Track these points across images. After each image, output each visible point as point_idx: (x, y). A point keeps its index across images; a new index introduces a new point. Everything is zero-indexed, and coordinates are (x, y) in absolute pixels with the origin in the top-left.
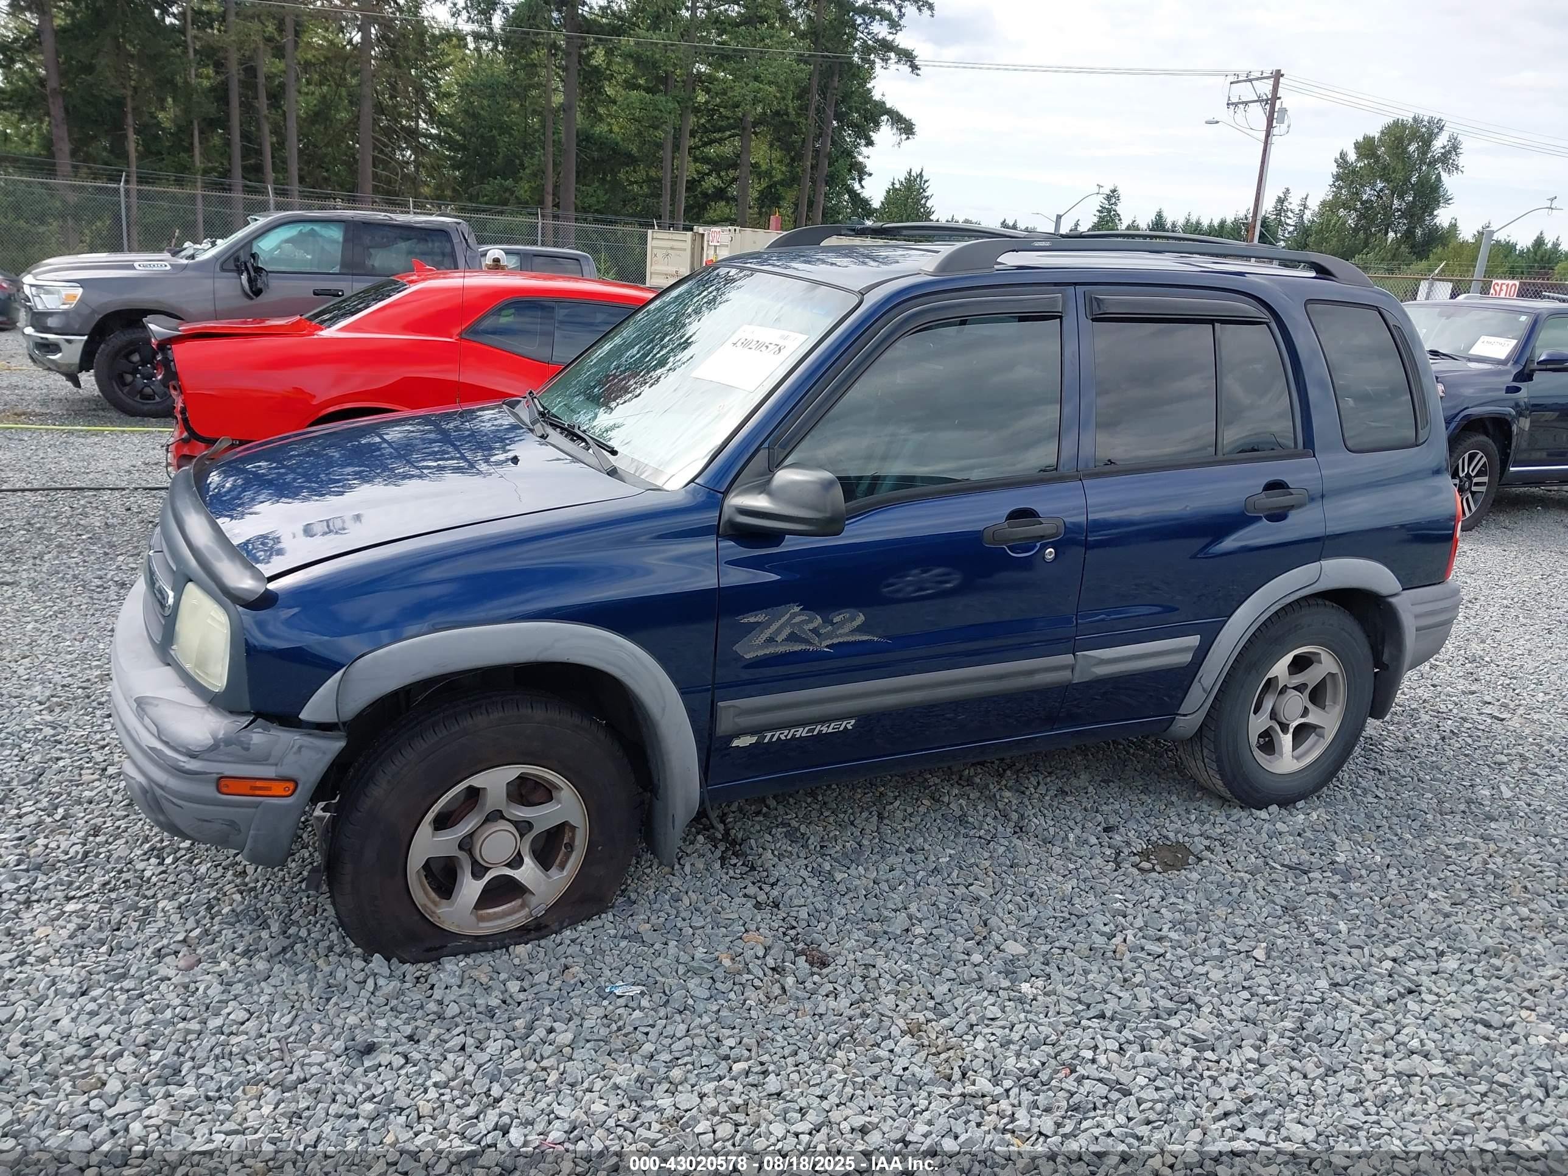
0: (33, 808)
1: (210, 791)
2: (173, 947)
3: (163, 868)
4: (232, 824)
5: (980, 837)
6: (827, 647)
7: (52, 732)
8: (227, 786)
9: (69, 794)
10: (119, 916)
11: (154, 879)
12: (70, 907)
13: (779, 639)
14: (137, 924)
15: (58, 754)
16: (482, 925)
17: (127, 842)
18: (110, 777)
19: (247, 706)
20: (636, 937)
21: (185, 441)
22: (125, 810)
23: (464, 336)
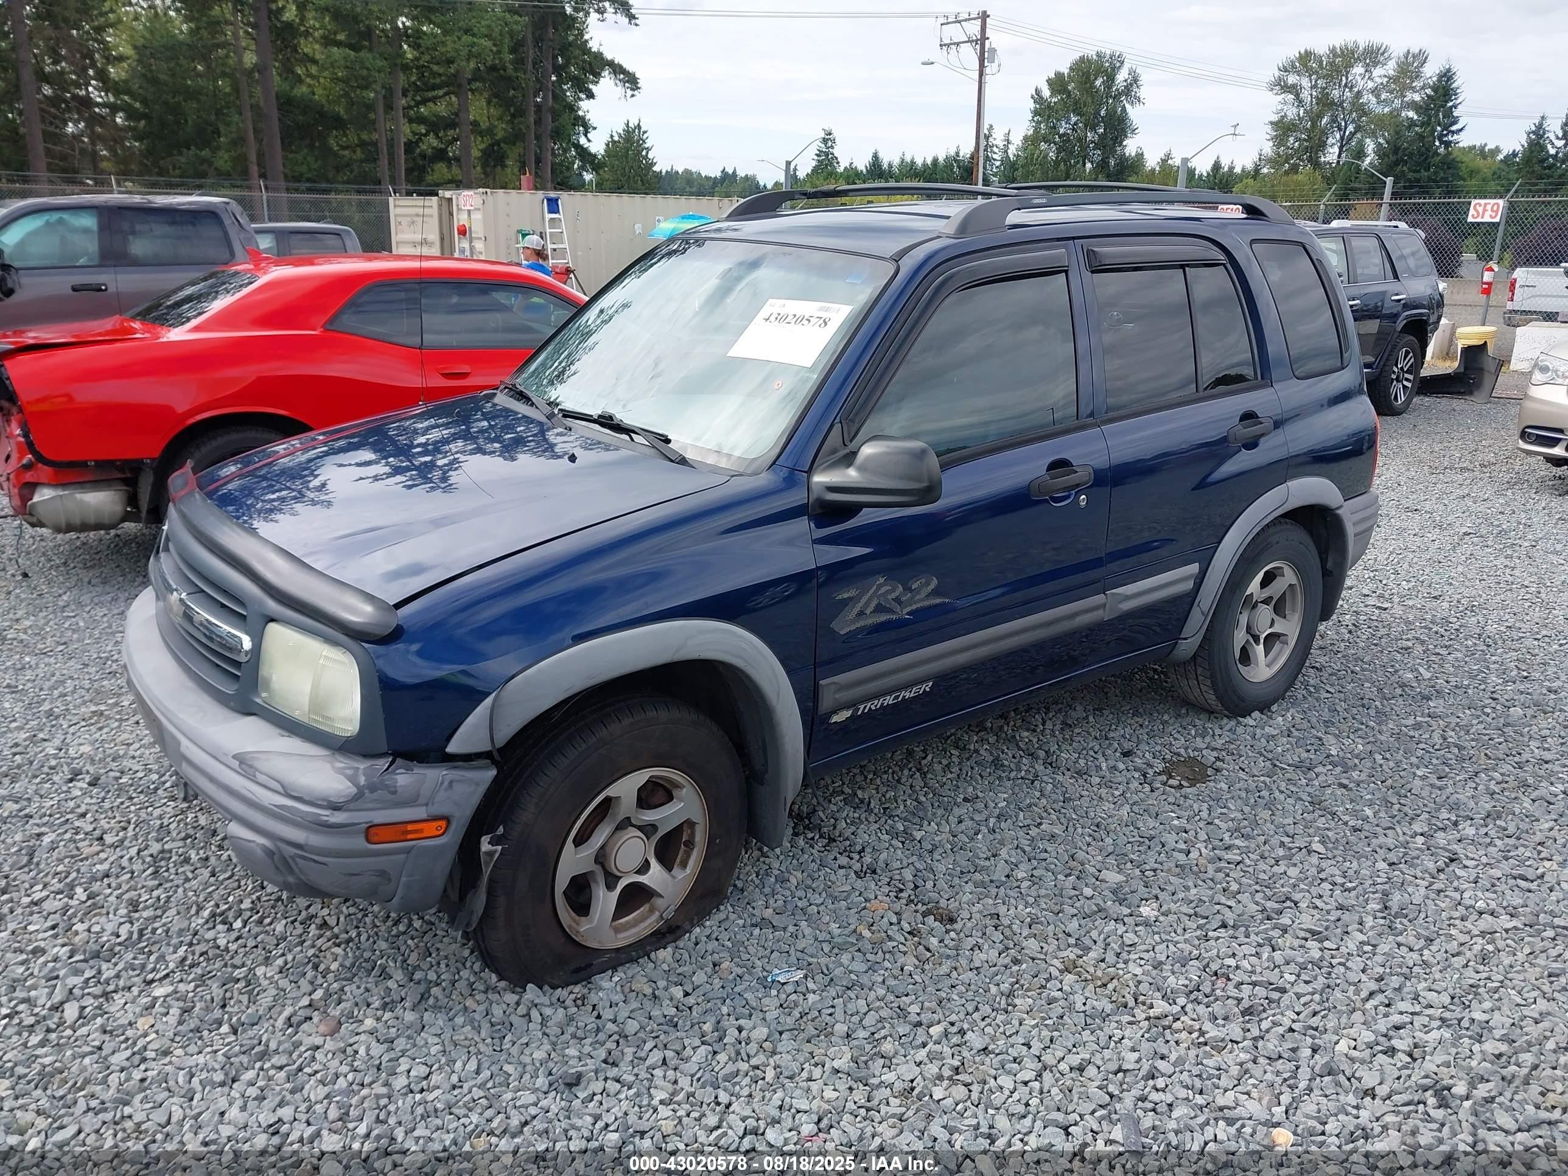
0: (45, 893)
1: (360, 843)
2: (302, 1013)
3: (235, 935)
4: (382, 874)
5: (1022, 778)
6: (907, 614)
7: (17, 807)
8: (377, 834)
9: (78, 871)
10: (221, 992)
11: (233, 947)
12: (159, 991)
13: (868, 612)
14: (246, 996)
15: (37, 830)
16: (620, 936)
17: (179, 913)
18: (114, 846)
19: (385, 748)
20: (763, 923)
21: (28, 467)
22: (154, 879)
23: (328, 327)
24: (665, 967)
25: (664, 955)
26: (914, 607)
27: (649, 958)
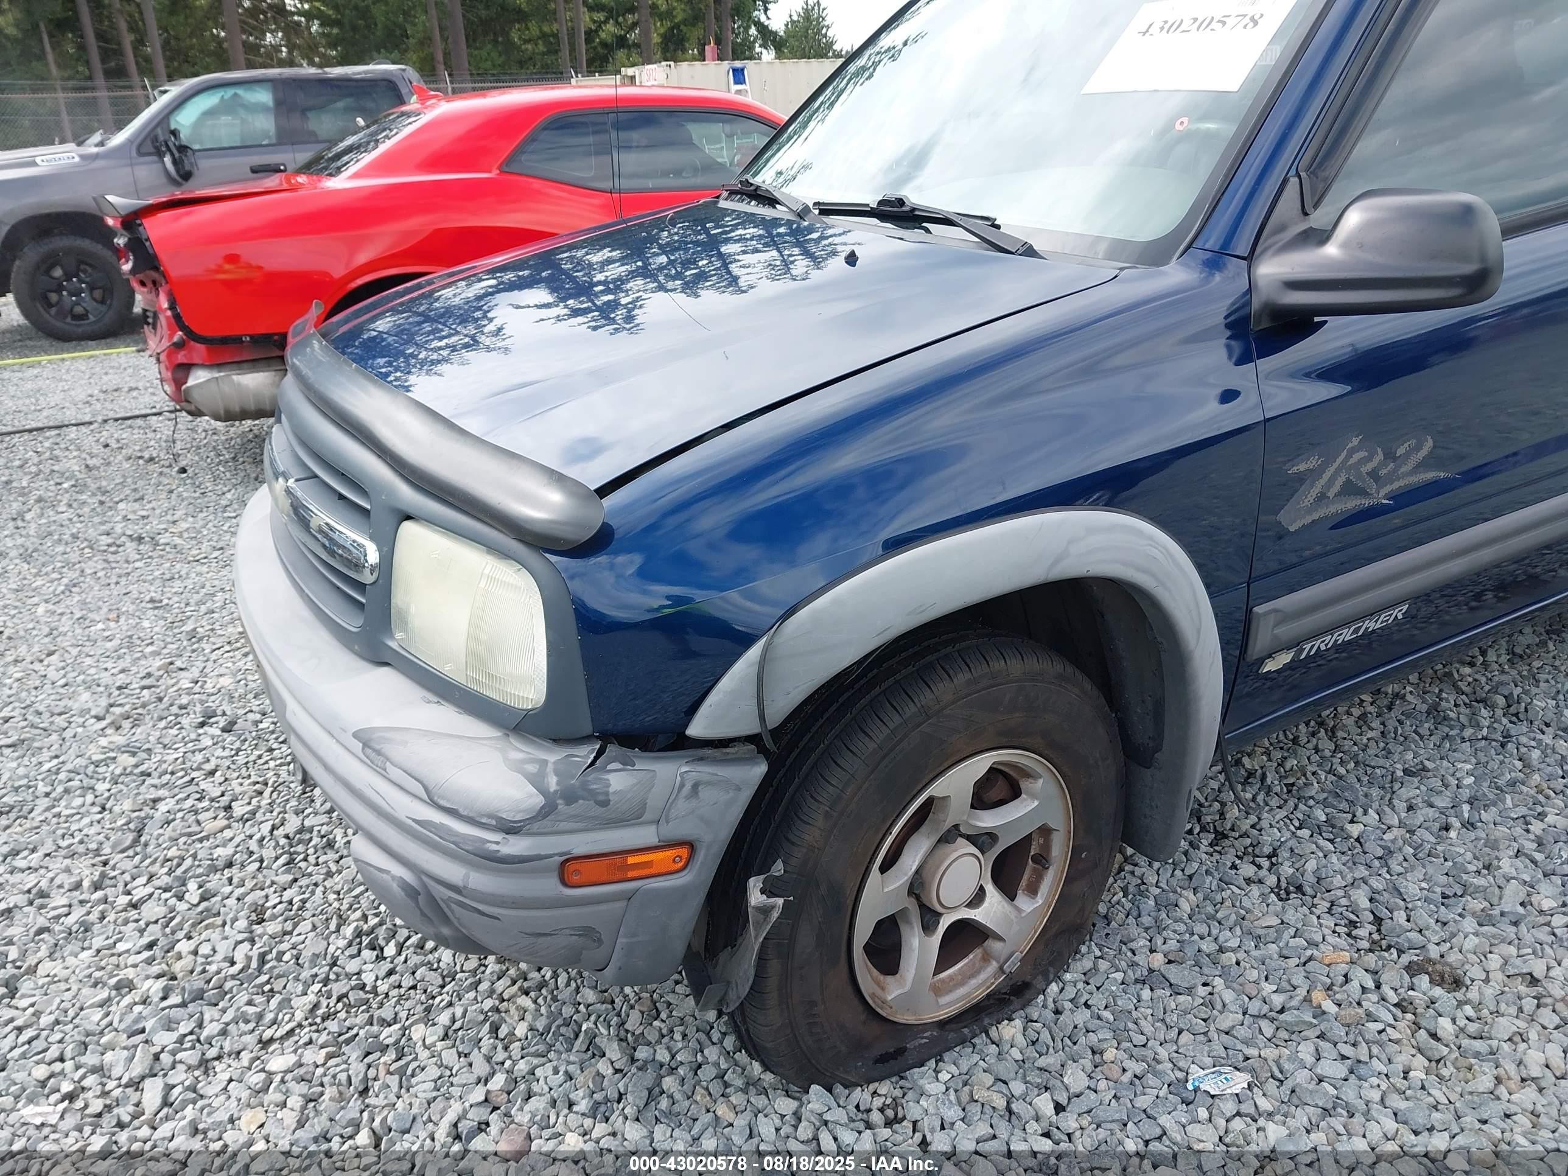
0: (149, 890)
1: (549, 886)
2: (476, 1115)
3: (386, 966)
4: (588, 932)
6: (1385, 497)
7: (133, 761)
8: (578, 872)
9: (194, 856)
10: (362, 1067)
11: (383, 987)
12: (278, 1062)
13: (1331, 494)
14: (397, 1077)
15: (154, 794)
17: (314, 928)
18: (243, 820)
19: (587, 728)
21: (179, 346)
22: (288, 872)
23: (506, 169)
24: (1016, 1054)
25: (1011, 1030)
26: (1396, 485)
27: (988, 1035)
